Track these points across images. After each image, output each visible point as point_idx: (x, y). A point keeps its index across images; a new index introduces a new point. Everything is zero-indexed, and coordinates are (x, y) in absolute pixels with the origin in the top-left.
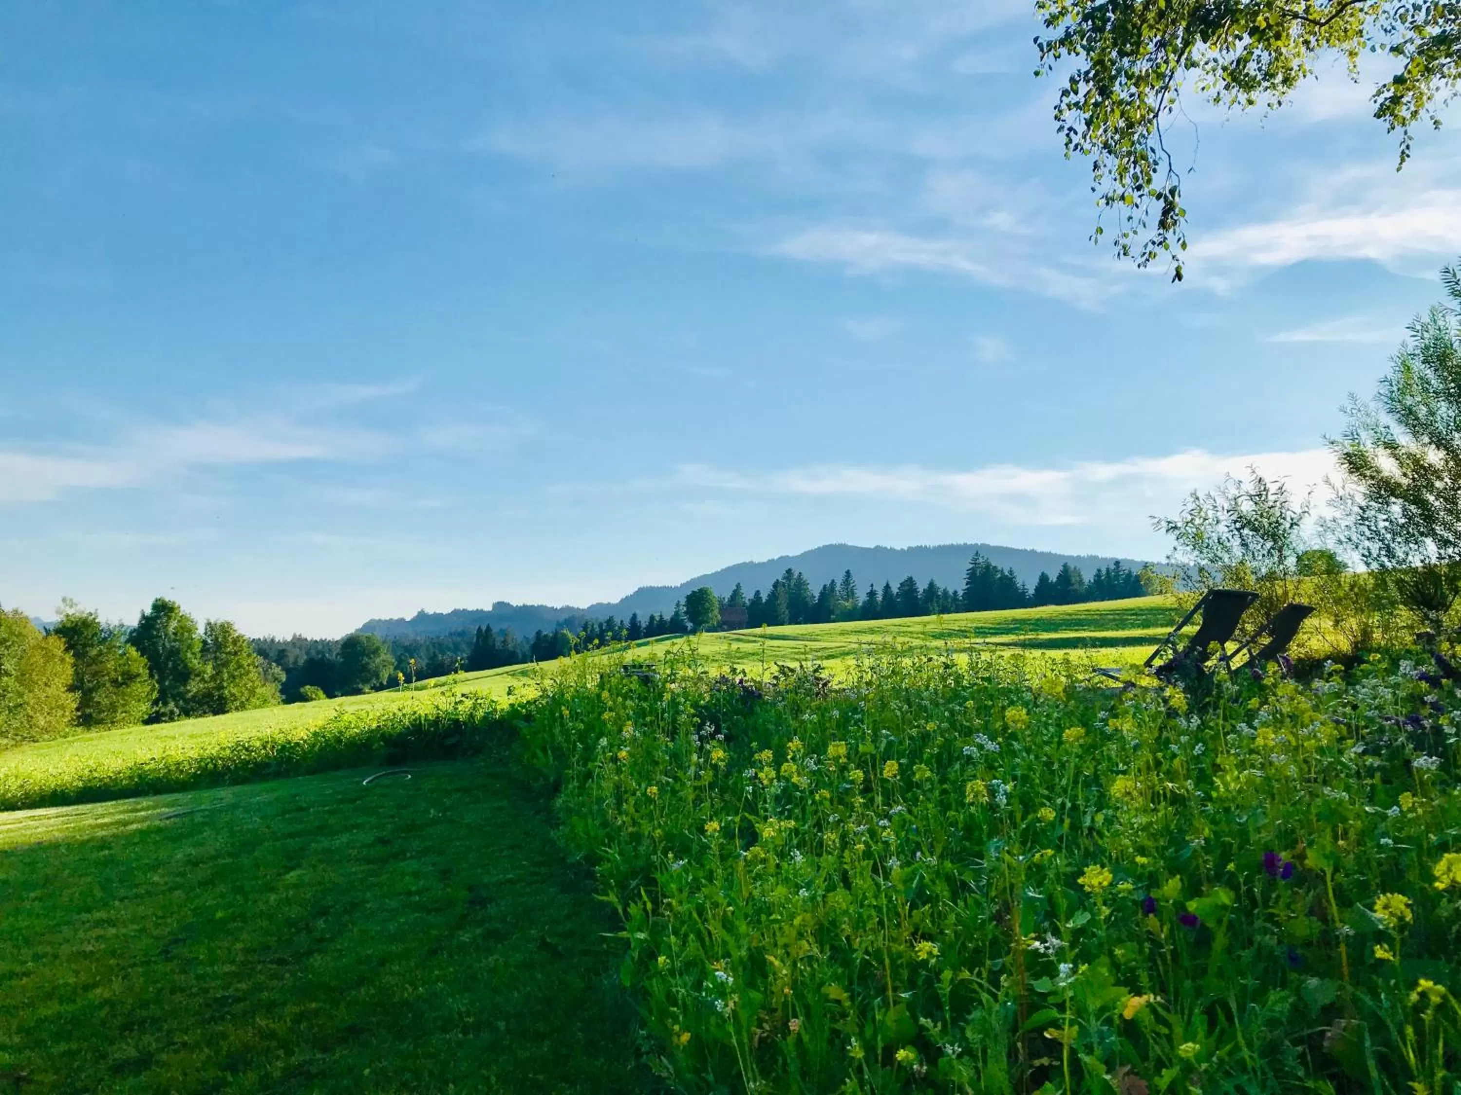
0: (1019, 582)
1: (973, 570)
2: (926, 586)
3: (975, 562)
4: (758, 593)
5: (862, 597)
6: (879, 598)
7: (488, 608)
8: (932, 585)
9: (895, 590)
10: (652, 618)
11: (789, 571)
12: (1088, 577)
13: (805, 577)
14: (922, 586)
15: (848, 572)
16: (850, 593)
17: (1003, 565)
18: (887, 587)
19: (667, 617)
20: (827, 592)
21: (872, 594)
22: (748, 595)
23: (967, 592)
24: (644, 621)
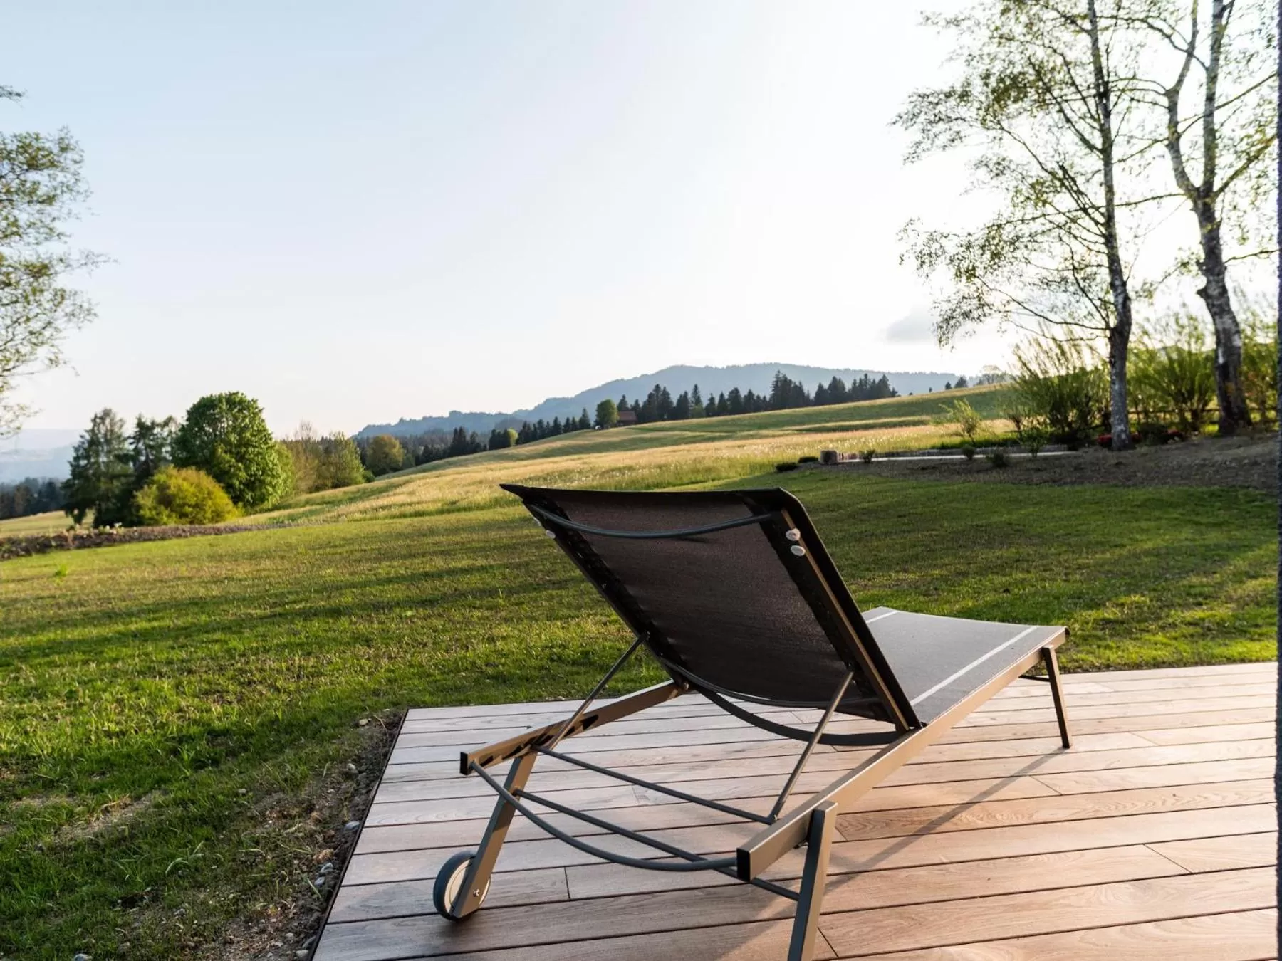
0: (805, 389)
1: (777, 382)
2: (746, 393)
3: (777, 377)
4: (637, 401)
5: (705, 402)
6: (717, 401)
7: (446, 415)
8: (750, 393)
9: (726, 397)
10: (568, 420)
11: (657, 386)
12: (848, 386)
13: (668, 390)
14: (743, 393)
15: (696, 387)
16: (698, 401)
17: (794, 378)
18: (722, 396)
19: (577, 419)
20: (683, 399)
21: (712, 399)
22: (630, 402)
23: (773, 396)
24: (562, 422)
